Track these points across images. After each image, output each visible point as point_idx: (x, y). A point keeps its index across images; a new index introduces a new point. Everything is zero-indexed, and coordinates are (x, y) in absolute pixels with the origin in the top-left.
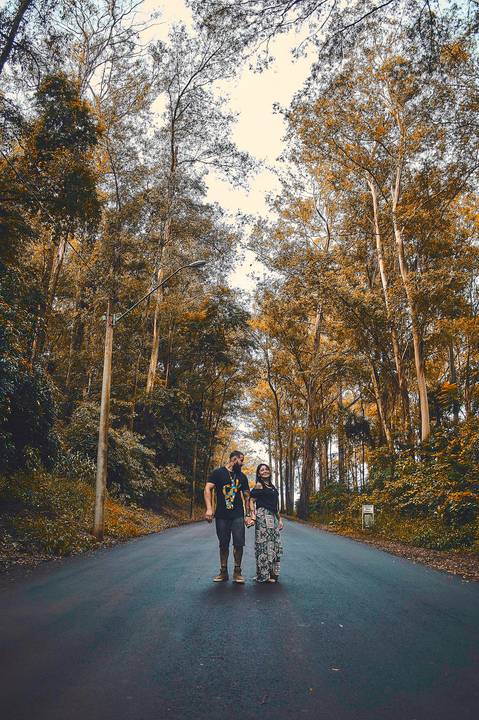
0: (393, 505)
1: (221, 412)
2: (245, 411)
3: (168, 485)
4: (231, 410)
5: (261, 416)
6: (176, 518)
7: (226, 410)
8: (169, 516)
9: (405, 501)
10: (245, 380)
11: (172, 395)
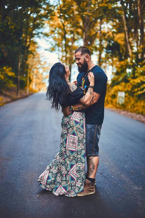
0: (134, 92)
1: (32, 36)
2: (46, 35)
3: (5, 78)
4: (38, 34)
5: (55, 39)
6: (9, 97)
7: (35, 34)
8: (5, 96)
9: (141, 90)
10: (46, 16)
11: (5, 25)
